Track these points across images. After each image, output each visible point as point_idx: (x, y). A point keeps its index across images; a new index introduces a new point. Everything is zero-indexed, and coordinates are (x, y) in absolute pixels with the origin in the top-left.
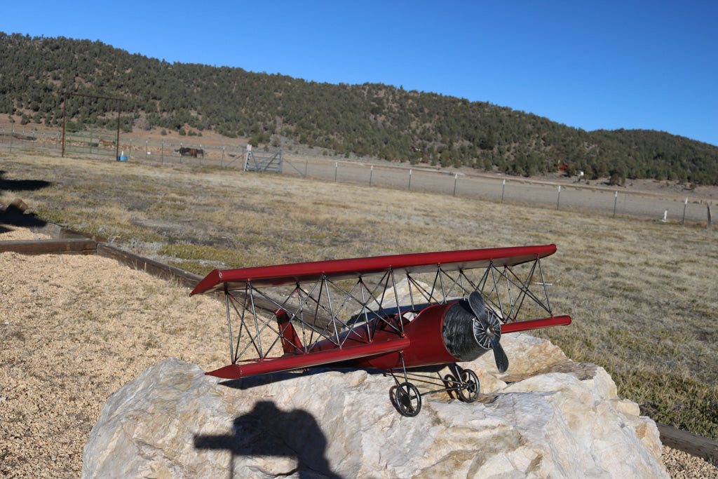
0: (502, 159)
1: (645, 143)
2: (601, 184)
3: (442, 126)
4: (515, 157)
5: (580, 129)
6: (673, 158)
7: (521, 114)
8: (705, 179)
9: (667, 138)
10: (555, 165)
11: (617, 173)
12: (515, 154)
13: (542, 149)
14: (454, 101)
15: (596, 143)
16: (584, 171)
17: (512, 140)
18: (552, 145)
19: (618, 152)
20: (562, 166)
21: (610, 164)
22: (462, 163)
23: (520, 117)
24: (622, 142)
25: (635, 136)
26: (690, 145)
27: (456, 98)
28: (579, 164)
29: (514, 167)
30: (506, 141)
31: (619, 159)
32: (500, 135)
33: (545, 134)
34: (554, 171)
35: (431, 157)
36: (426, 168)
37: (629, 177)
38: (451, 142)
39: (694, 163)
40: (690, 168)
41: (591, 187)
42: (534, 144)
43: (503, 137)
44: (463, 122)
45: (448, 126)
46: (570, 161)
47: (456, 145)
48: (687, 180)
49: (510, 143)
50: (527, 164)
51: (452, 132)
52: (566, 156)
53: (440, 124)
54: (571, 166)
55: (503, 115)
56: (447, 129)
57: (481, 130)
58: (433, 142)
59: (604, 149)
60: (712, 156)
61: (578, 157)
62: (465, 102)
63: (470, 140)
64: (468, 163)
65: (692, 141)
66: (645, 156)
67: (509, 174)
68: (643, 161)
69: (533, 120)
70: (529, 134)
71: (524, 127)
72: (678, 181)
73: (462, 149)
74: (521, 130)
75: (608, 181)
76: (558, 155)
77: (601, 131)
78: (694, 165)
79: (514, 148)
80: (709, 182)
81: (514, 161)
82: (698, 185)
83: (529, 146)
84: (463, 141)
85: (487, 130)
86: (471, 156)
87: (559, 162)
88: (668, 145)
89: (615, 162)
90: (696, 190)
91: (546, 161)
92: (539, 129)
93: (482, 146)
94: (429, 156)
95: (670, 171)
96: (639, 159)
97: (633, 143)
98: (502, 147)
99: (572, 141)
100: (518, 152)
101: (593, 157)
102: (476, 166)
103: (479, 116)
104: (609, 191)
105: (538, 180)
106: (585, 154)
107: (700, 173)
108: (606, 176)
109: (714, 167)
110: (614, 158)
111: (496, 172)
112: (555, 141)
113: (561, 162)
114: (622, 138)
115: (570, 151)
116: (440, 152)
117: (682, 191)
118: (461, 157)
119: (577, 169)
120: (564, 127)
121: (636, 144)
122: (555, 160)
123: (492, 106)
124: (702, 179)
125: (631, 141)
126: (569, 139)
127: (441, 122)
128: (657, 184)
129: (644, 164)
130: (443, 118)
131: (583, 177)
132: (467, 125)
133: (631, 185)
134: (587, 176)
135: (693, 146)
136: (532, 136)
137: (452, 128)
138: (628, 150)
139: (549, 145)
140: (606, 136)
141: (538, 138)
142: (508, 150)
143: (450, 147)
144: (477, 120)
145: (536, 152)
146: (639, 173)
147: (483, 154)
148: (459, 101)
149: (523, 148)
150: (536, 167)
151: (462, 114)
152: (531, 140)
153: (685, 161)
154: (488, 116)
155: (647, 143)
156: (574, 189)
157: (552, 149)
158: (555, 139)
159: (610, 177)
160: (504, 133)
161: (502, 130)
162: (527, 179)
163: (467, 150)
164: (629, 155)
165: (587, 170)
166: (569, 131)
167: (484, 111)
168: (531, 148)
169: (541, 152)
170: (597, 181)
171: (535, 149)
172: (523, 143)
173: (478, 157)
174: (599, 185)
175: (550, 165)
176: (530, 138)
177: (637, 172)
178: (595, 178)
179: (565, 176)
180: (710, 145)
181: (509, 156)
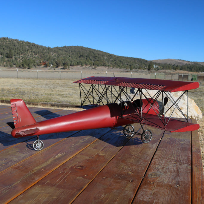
0: (17, 62)
1: (75, 51)
2: (60, 69)
5: (48, 47)
6: (87, 56)
7: (23, 42)
8: (99, 64)
9: (83, 49)
10: (40, 63)
11: (66, 64)
12: (22, 59)
13: (34, 56)
15: (56, 52)
16: (52, 64)
17: (20, 53)
18: (38, 54)
19: (65, 56)
20: (43, 63)
21: (62, 60)
23: (22, 43)
24: (66, 51)
25: (71, 49)
26: (92, 51)
28: (50, 62)
29: (23, 65)
30: (18, 54)
31: (66, 58)
33: (34, 50)
34: (40, 65)
37: (71, 66)
39: (95, 58)
40: (93, 60)
41: (56, 71)
42: (30, 54)
43: (16, 52)
46: (46, 61)
48: (93, 65)
49: (19, 55)
50: (28, 63)
52: (44, 59)
54: (47, 63)
55: (15, 43)
57: (6, 50)
59: (59, 55)
60: (101, 55)
61: (49, 59)
63: (1, 55)
64: (2, 65)
65: (93, 50)
66: (76, 56)
67: (21, 68)
68: (75, 58)
69: (28, 44)
70: (27, 50)
71: (25, 48)
72: (90, 66)
74: (24, 49)
75: (63, 68)
76: (41, 58)
77: (57, 47)
78: (95, 59)
79: (22, 57)
80: (101, 65)
81: (22, 62)
82: (97, 67)
85: (9, 50)
86: (3, 62)
87: (42, 61)
88: (84, 51)
89: (64, 60)
90: (97, 68)
91: (36, 61)
92: (31, 48)
93: (7, 57)
95: (86, 62)
96: (73, 58)
97: (70, 52)
98: (16, 57)
99: (46, 52)
101: (55, 59)
102: (6, 66)
103: (4, 44)
104: (64, 72)
105: (34, 69)
106: (52, 57)
107: (97, 62)
108: (61, 66)
109: (102, 59)
110: (64, 58)
111: (15, 68)
113: (43, 61)
114: (66, 50)
115: (45, 56)
117: (92, 69)
119: (49, 64)
120: (42, 46)
121: (72, 52)
122: (40, 61)
124: (98, 64)
125: (70, 51)
126: (44, 51)
128: (82, 67)
129: (76, 60)
131: (52, 67)
133: (72, 69)
134: (54, 66)
135: (93, 51)
136: (29, 51)
138: (69, 54)
139: (37, 54)
140: (59, 49)
141: (31, 52)
142: (19, 58)
144: (4, 45)
145: (31, 58)
146: (75, 64)
147: (8, 60)
149: (26, 57)
150: (32, 64)
152: (28, 53)
153: (91, 58)
154: (9, 43)
156: (51, 72)
157: (38, 56)
158: (39, 52)
159: (63, 66)
160: (16, 51)
161: (16, 49)
162: (29, 70)
163: (1, 59)
164: (70, 57)
165: (54, 64)
166: (44, 48)
167: (7, 41)
168: (29, 56)
169: (33, 58)
170: (58, 68)
172: (25, 54)
173: (6, 62)
174: (59, 69)
175: (38, 63)
177: (73, 63)
178: (57, 67)
179: (45, 67)
180: (100, 51)
181: (20, 61)
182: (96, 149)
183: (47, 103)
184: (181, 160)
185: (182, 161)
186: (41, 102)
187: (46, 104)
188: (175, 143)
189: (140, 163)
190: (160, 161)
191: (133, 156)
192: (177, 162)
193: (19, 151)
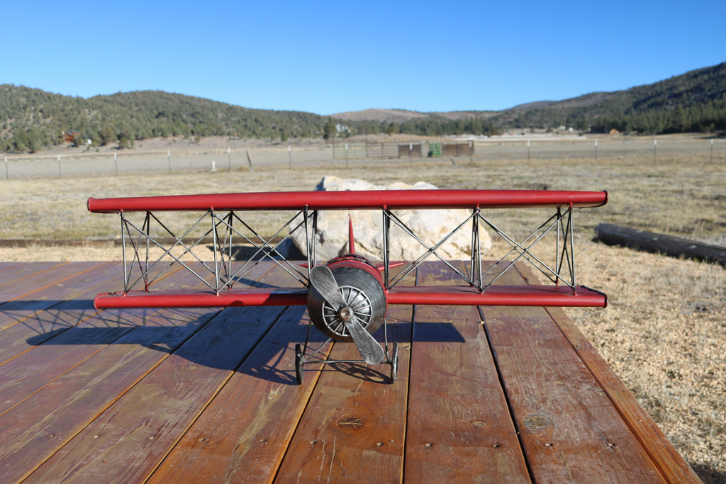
1: (144, 104)
2: (111, 149)
4: (13, 133)
5: (77, 97)
6: (174, 114)
7: (11, 87)
8: (207, 131)
9: (164, 96)
10: (60, 137)
11: (124, 136)
12: (13, 131)
13: (42, 121)
15: (96, 109)
16: (91, 139)
17: (7, 116)
18: (51, 116)
19: (120, 115)
20: (67, 137)
21: (115, 128)
23: (10, 90)
25: (133, 98)
26: (186, 100)
28: (84, 133)
29: (15, 145)
31: (123, 122)
33: (41, 106)
34: (60, 143)
37: (137, 139)
39: (194, 117)
40: (191, 122)
41: (102, 154)
42: (31, 118)
46: (74, 131)
48: (190, 134)
49: (5, 120)
50: (28, 139)
52: (69, 126)
54: (77, 135)
59: (106, 114)
60: (208, 109)
61: (82, 126)
65: (187, 97)
66: (147, 116)
67: (11, 153)
68: (145, 121)
69: (25, 93)
70: (24, 108)
71: (17, 101)
72: (183, 136)
74: (14, 104)
75: (118, 146)
76: (60, 126)
77: (99, 97)
78: (194, 119)
79: (11, 124)
80: (210, 133)
81: (14, 138)
82: (201, 138)
83: (27, 120)
87: (63, 133)
88: (167, 103)
89: (120, 125)
90: (201, 142)
91: (49, 134)
92: (34, 101)
95: (174, 127)
96: (142, 120)
97: (133, 105)
99: (72, 110)
100: (16, 129)
101: (96, 124)
104: (120, 155)
105: (45, 154)
106: (89, 122)
107: (201, 125)
108: (114, 141)
109: (212, 119)
110: (118, 122)
112: (53, 112)
113: (66, 132)
114: (123, 102)
115: (72, 120)
117: (189, 145)
119: (83, 138)
120: (60, 96)
121: (136, 105)
122: (58, 131)
124: (204, 131)
125: (131, 103)
126: (68, 108)
128: (164, 142)
131: (92, 145)
133: (141, 146)
134: (95, 143)
135: (189, 101)
136: (28, 109)
138: (129, 112)
139: (49, 116)
140: (105, 101)
141: (35, 110)
142: (4, 128)
145: (35, 125)
146: (145, 133)
149: (21, 123)
150: (40, 141)
152: (27, 114)
153: (185, 117)
155: (147, 103)
156: (88, 158)
157: (52, 120)
158: (53, 109)
159: (118, 141)
162: (32, 156)
164: (132, 117)
165: (94, 137)
166: (67, 101)
168: (30, 123)
169: (41, 125)
170: (106, 147)
171: (34, 123)
172: (19, 118)
174: (109, 150)
175: (54, 138)
176: (26, 112)
177: (143, 133)
178: (103, 144)
179: (73, 146)
180: (205, 99)
181: (7, 134)
183: (102, 238)
184: (569, 373)
185: (572, 376)
186: (87, 236)
187: (101, 241)
188: (523, 330)
189: (483, 394)
190: (523, 382)
191: (452, 375)
192: (562, 380)
193: (165, 393)
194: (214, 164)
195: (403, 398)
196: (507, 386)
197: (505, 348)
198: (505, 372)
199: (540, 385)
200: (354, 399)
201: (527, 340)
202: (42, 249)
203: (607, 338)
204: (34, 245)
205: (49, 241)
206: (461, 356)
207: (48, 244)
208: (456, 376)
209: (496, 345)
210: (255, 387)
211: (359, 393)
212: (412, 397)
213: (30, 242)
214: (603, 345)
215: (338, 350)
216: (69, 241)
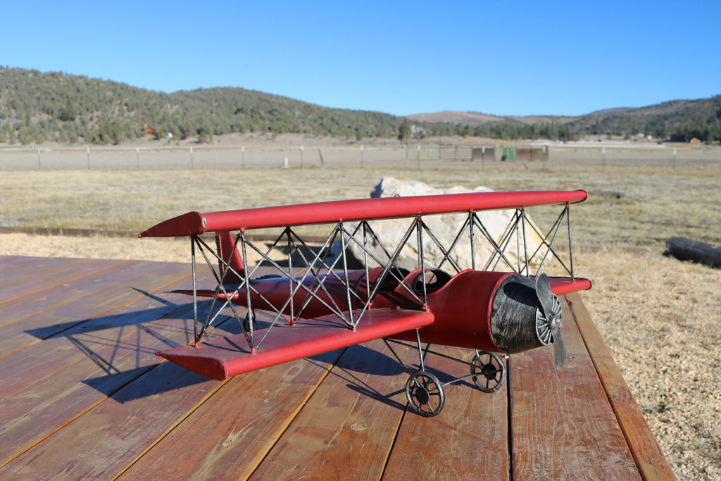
0: (86, 129)
1: (224, 100)
2: (191, 143)
3: (14, 101)
4: (99, 125)
5: (161, 92)
6: (252, 111)
7: (99, 81)
8: (283, 128)
9: (244, 93)
10: (143, 130)
11: (203, 130)
12: (99, 123)
13: (126, 114)
14: (24, 73)
15: (178, 104)
16: (172, 132)
17: (94, 108)
18: (135, 110)
19: (201, 111)
20: (150, 130)
21: (196, 123)
22: (44, 138)
23: (98, 84)
24: (202, 100)
25: (214, 94)
26: (265, 97)
27: (25, 70)
28: (166, 126)
29: (101, 136)
30: (88, 110)
31: (203, 117)
32: (81, 104)
33: (126, 100)
34: (142, 136)
35: (8, 135)
36: (5, 147)
37: (216, 134)
38: (28, 118)
39: (271, 114)
40: (269, 119)
41: (182, 147)
42: (117, 111)
43: (84, 106)
44: (38, 94)
45: (21, 100)
46: (155, 124)
47: (34, 120)
48: (268, 130)
49: (92, 112)
50: (113, 131)
51: (26, 107)
52: (152, 120)
53: (11, 99)
54: (158, 129)
55: (80, 84)
56: (21, 103)
57: (59, 101)
58: (7, 119)
59: (187, 109)
60: (286, 107)
61: (164, 120)
62: (36, 73)
63: (48, 113)
64: (50, 138)
65: (267, 95)
66: (226, 112)
67: (96, 143)
68: (225, 117)
69: (112, 87)
70: (110, 102)
71: (104, 94)
72: (260, 133)
73: (41, 124)
74: (101, 97)
75: (197, 140)
76: (143, 119)
77: (181, 92)
78: (272, 116)
79: (97, 116)
80: (287, 130)
81: (100, 130)
82: (278, 134)
83: (112, 113)
84: (40, 114)
85: (65, 101)
86: (51, 130)
87: (146, 126)
88: (246, 99)
89: (200, 120)
90: (277, 139)
91: (133, 126)
92: (119, 95)
93: (63, 118)
94: (5, 134)
95: (252, 123)
96: (221, 115)
97: (214, 101)
98: (84, 117)
99: (155, 104)
100: (102, 121)
101: (177, 120)
102: (59, 140)
103: (54, 87)
104: (199, 149)
105: (128, 146)
106: (170, 116)
107: (278, 123)
108: (194, 135)
109: (289, 116)
110: (199, 117)
111: (83, 144)
112: (137, 106)
113: (148, 126)
114: (204, 97)
115: (154, 114)
116: (17, 129)
117: (265, 141)
118: (41, 132)
119: (165, 132)
120: (144, 91)
121: (216, 101)
122: (141, 124)
123: (66, 75)
124: (281, 128)
125: (211, 99)
126: (151, 102)
127: (12, 96)
128: (242, 137)
130: (13, 92)
131: (173, 139)
132: (43, 97)
133: (219, 141)
134: (176, 137)
135: (267, 98)
136: (114, 103)
137: (26, 102)
138: (210, 108)
139: (133, 110)
140: (186, 96)
141: (120, 104)
142: (91, 120)
143: (27, 122)
144: (53, 91)
145: (120, 118)
146: (224, 129)
147: (65, 127)
148: (29, 72)
149: (107, 116)
150: (124, 133)
151: (36, 86)
152: (113, 107)
153: (263, 114)
154: (64, 86)
155: (226, 99)
156: (168, 151)
157: (136, 113)
158: (137, 103)
159: (198, 136)
160: (84, 102)
161: (82, 99)
162: (116, 148)
163: (47, 124)
164: (212, 112)
165: (174, 131)
166: (150, 95)
167: (59, 81)
168: (115, 116)
169: (126, 118)
170: (186, 141)
171: (119, 116)
172: (106, 110)
173: (60, 130)
174: (189, 144)
175: (137, 130)
176: (111, 105)
177: (222, 129)
178: (183, 138)
179: (154, 139)
180: (283, 97)
181: (93, 126)
182: (337, 405)
184: (596, 436)
185: (600, 440)
188: (553, 371)
189: (483, 459)
190: (536, 444)
191: (451, 428)
192: (586, 445)
193: (110, 429)
194: (286, 160)
195: (382, 457)
196: (515, 450)
197: (525, 394)
198: (517, 429)
199: (556, 451)
200: (323, 454)
201: (554, 384)
202: (104, 240)
203: (670, 364)
204: (97, 235)
205: (111, 231)
206: (470, 402)
207: (111, 234)
208: (456, 429)
209: (515, 389)
210: (215, 427)
211: (332, 446)
212: (394, 457)
213: (93, 232)
214: (665, 372)
215: (329, 384)
216: (130, 233)
